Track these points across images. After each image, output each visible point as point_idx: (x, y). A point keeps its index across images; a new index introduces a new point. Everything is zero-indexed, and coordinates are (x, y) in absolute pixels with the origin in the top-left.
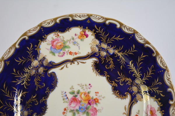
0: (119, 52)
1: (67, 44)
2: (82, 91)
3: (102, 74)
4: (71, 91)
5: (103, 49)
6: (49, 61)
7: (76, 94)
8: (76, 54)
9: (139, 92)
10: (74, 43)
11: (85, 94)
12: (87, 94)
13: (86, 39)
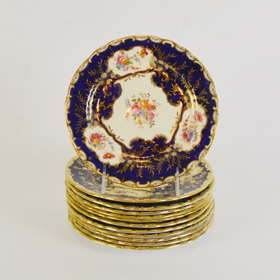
0: (173, 67)
1: (130, 60)
2: (142, 99)
3: (159, 85)
4: (133, 99)
5: (160, 65)
6: (115, 74)
7: (137, 101)
8: (137, 69)
9: (189, 101)
10: (136, 60)
11: (144, 101)
12: (146, 102)
13: (146, 56)
